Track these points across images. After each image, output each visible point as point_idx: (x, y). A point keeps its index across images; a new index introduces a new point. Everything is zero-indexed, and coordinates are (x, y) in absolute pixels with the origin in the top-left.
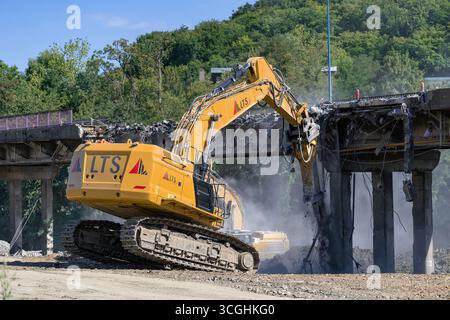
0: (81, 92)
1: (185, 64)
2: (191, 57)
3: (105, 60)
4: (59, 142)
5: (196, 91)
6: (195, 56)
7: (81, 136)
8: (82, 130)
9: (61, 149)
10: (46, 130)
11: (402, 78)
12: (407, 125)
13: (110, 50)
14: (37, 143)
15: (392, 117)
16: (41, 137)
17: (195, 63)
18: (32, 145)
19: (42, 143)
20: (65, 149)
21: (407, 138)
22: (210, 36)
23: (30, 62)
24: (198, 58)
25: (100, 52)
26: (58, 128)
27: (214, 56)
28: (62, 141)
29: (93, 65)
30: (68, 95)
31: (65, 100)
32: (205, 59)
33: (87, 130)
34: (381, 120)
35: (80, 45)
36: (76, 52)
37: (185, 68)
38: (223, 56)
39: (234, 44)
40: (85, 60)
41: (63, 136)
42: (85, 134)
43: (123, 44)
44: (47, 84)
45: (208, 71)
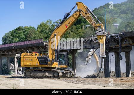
0: (50, 33)
1: (80, 24)
2: (81, 22)
3: (56, 25)
4: (40, 47)
5: (80, 32)
6: (82, 22)
7: (45, 45)
8: (45, 44)
10: (37, 44)
11: (132, 27)
12: (119, 41)
13: (57, 22)
15: (116, 39)
16: (35, 45)
17: (82, 24)
18: (34, 47)
19: (36, 47)
21: (120, 44)
23: (38, 26)
24: (83, 23)
25: (55, 23)
26: (40, 43)
29: (53, 26)
31: (46, 35)
32: (85, 23)
33: (46, 43)
34: (114, 40)
35: (50, 21)
36: (49, 23)
37: (80, 25)
40: (51, 25)
41: (41, 45)
42: (46, 45)
43: (60, 20)
44: (41, 31)
45: (85, 26)
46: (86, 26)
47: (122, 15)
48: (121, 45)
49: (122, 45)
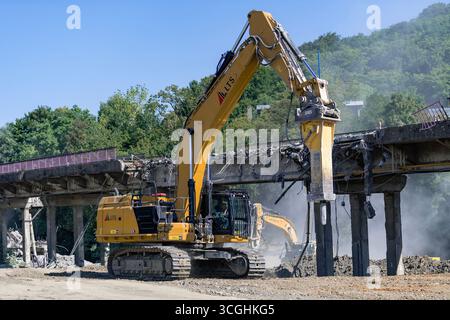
0: (139, 130)
3: (160, 103)
4: (107, 175)
6: (245, 95)
7: (123, 169)
8: (123, 165)
9: (108, 180)
10: (96, 165)
11: (407, 112)
13: (162, 94)
14: (91, 175)
15: (355, 151)
16: (93, 170)
17: (246, 101)
18: (87, 177)
19: (95, 176)
20: (112, 179)
21: (366, 167)
22: (258, 78)
23: (101, 106)
24: (248, 96)
25: (155, 96)
26: (106, 163)
27: (261, 95)
28: (109, 174)
29: (150, 107)
30: (130, 132)
31: (127, 137)
32: (255, 97)
33: (128, 164)
34: (347, 154)
35: (140, 90)
36: (137, 97)
38: (269, 94)
39: (278, 84)
40: (144, 102)
41: (109, 170)
42: (126, 168)
43: (174, 89)
44: (112, 124)
45: (254, 106)
46: (258, 108)
47: (374, 73)
48: (370, 170)
49: (374, 171)
